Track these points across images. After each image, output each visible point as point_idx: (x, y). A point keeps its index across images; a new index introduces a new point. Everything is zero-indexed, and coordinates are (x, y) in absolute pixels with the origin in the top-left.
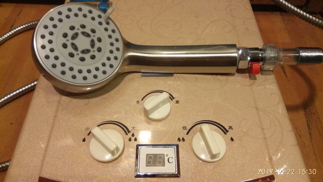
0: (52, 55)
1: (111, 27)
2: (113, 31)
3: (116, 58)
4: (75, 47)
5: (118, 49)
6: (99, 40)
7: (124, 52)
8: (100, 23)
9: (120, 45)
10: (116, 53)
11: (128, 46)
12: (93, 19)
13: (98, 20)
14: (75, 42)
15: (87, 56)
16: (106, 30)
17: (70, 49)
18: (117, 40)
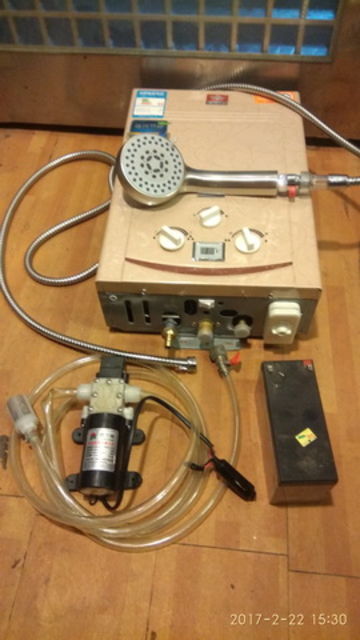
0: (133, 172)
1: (175, 153)
2: (177, 156)
3: (178, 178)
4: (149, 167)
5: (180, 171)
6: (167, 163)
7: (185, 175)
8: (168, 150)
9: (182, 168)
10: (178, 174)
11: (188, 170)
12: (162, 146)
13: (166, 146)
14: (149, 162)
15: (158, 175)
16: (172, 155)
17: (146, 168)
18: (180, 164)
